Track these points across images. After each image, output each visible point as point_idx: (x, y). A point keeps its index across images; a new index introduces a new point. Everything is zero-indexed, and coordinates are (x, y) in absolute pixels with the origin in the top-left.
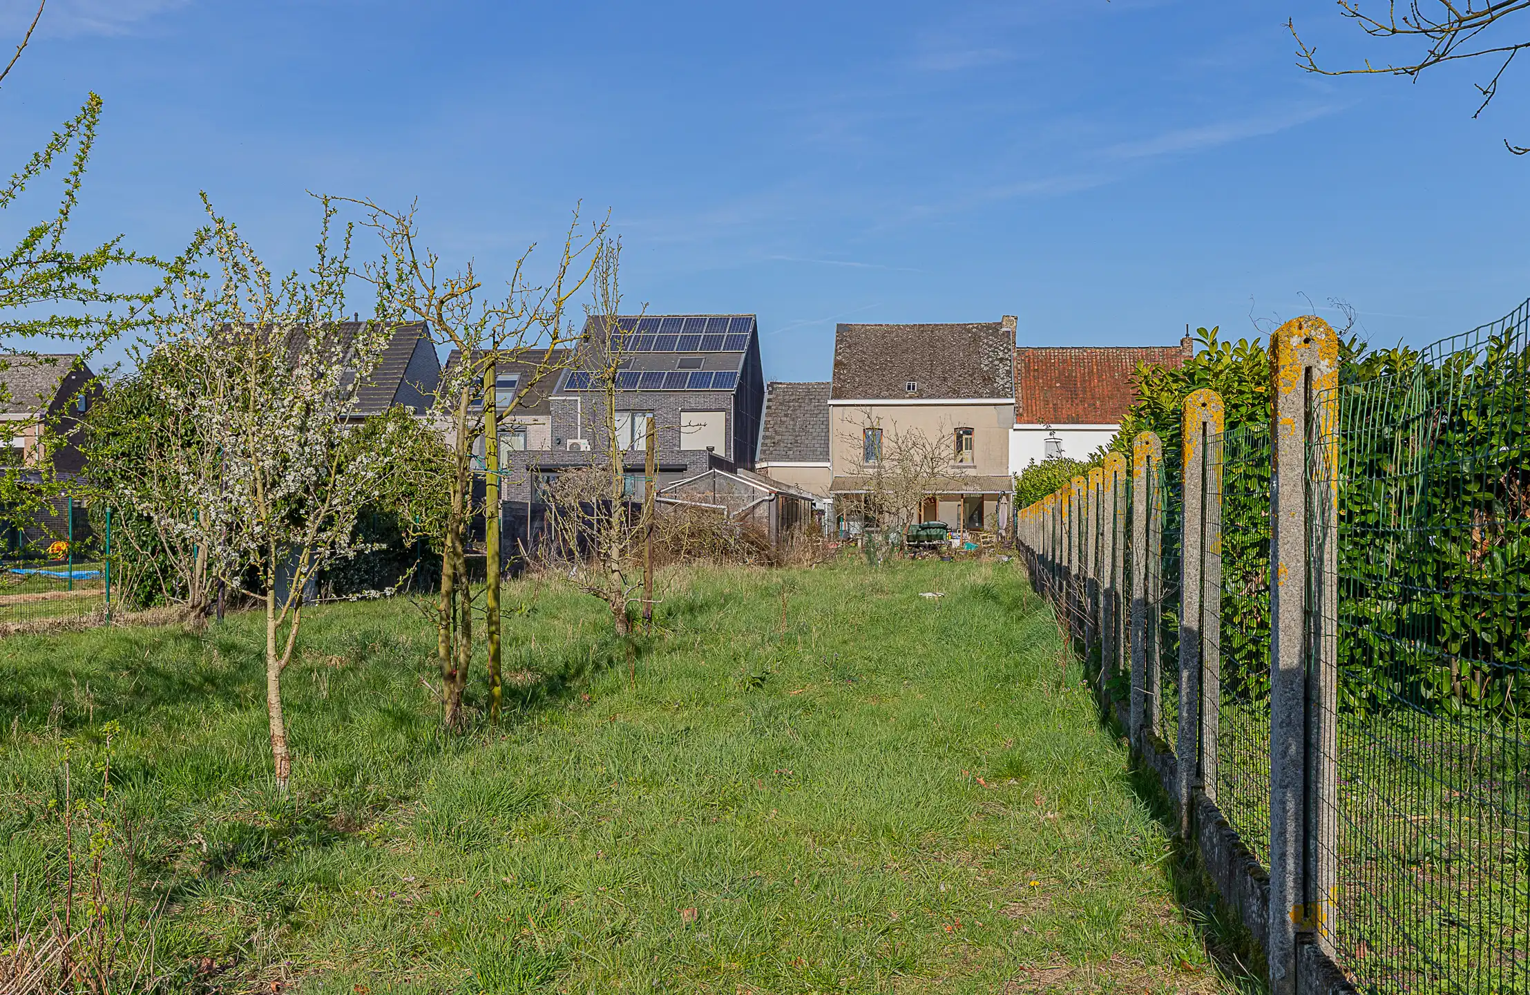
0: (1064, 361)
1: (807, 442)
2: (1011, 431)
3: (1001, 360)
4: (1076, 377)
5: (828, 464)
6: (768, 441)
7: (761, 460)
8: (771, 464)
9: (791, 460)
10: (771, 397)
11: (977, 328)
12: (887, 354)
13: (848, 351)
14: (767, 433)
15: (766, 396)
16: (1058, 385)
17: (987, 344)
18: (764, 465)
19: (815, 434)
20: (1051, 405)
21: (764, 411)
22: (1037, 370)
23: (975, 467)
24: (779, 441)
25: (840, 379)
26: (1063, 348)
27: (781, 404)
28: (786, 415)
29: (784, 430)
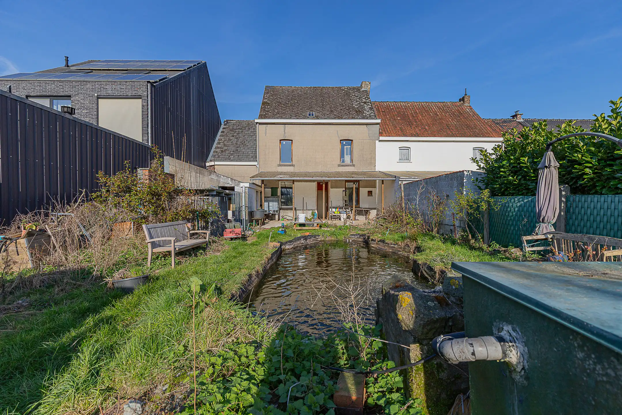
0: (398, 108)
1: (243, 150)
2: (377, 142)
3: (365, 103)
4: (408, 115)
5: (255, 163)
6: (218, 150)
7: (211, 161)
8: (216, 163)
9: (232, 161)
10: (225, 127)
11: (347, 89)
12: (295, 99)
13: (271, 97)
14: (219, 146)
15: (222, 126)
16: (399, 118)
17: (354, 95)
18: (212, 163)
19: (249, 146)
20: (398, 128)
21: (219, 133)
22: (384, 111)
23: (354, 165)
24: (225, 150)
25: (265, 110)
26: (396, 102)
27: (231, 130)
28: (233, 136)
29: (230, 144)
